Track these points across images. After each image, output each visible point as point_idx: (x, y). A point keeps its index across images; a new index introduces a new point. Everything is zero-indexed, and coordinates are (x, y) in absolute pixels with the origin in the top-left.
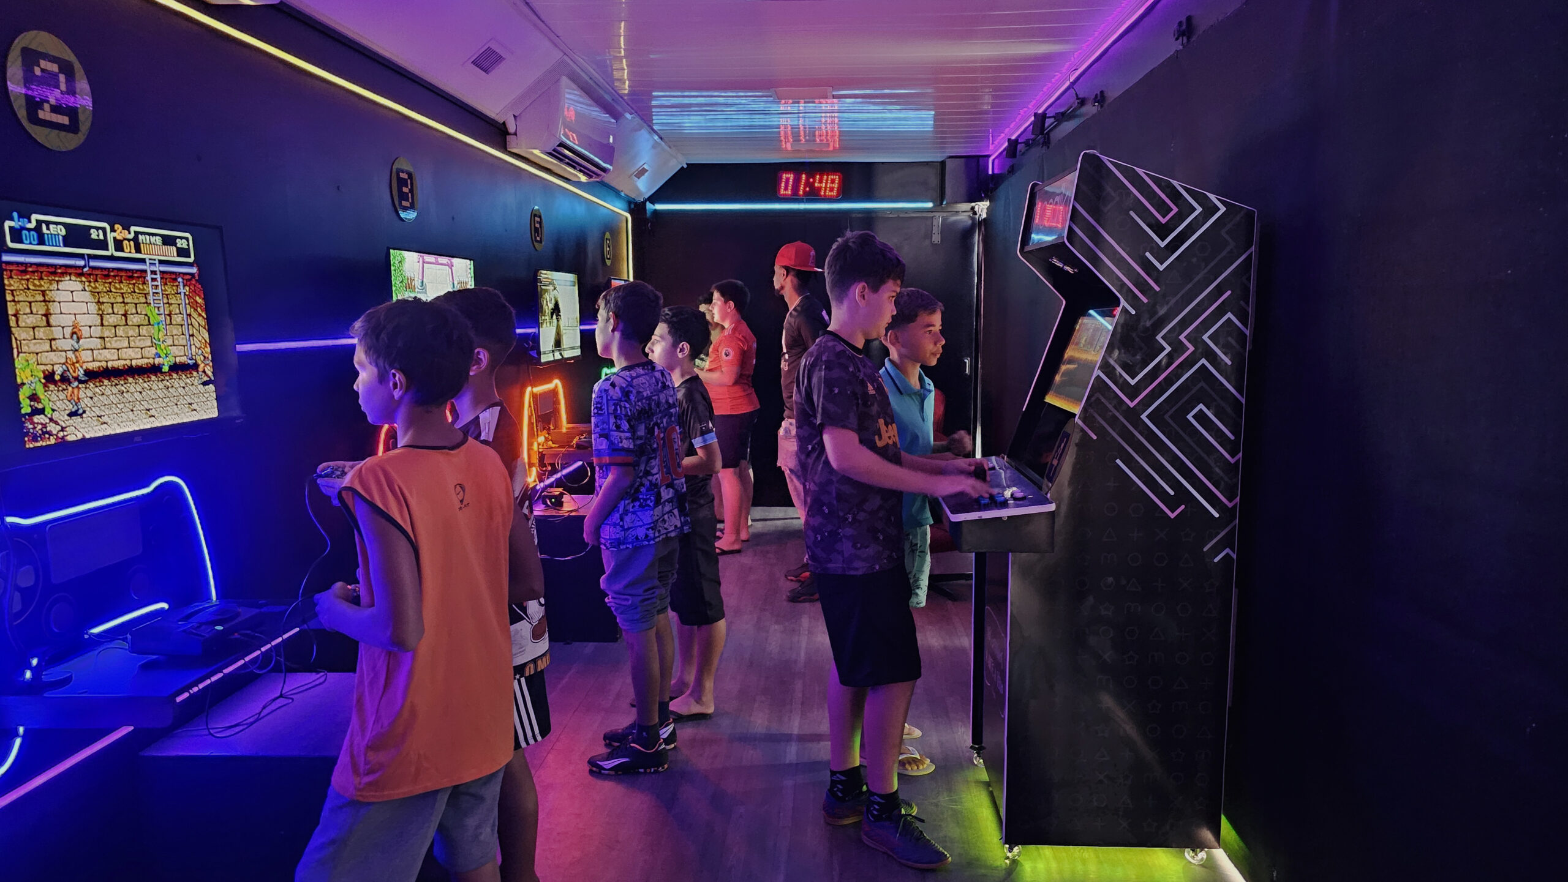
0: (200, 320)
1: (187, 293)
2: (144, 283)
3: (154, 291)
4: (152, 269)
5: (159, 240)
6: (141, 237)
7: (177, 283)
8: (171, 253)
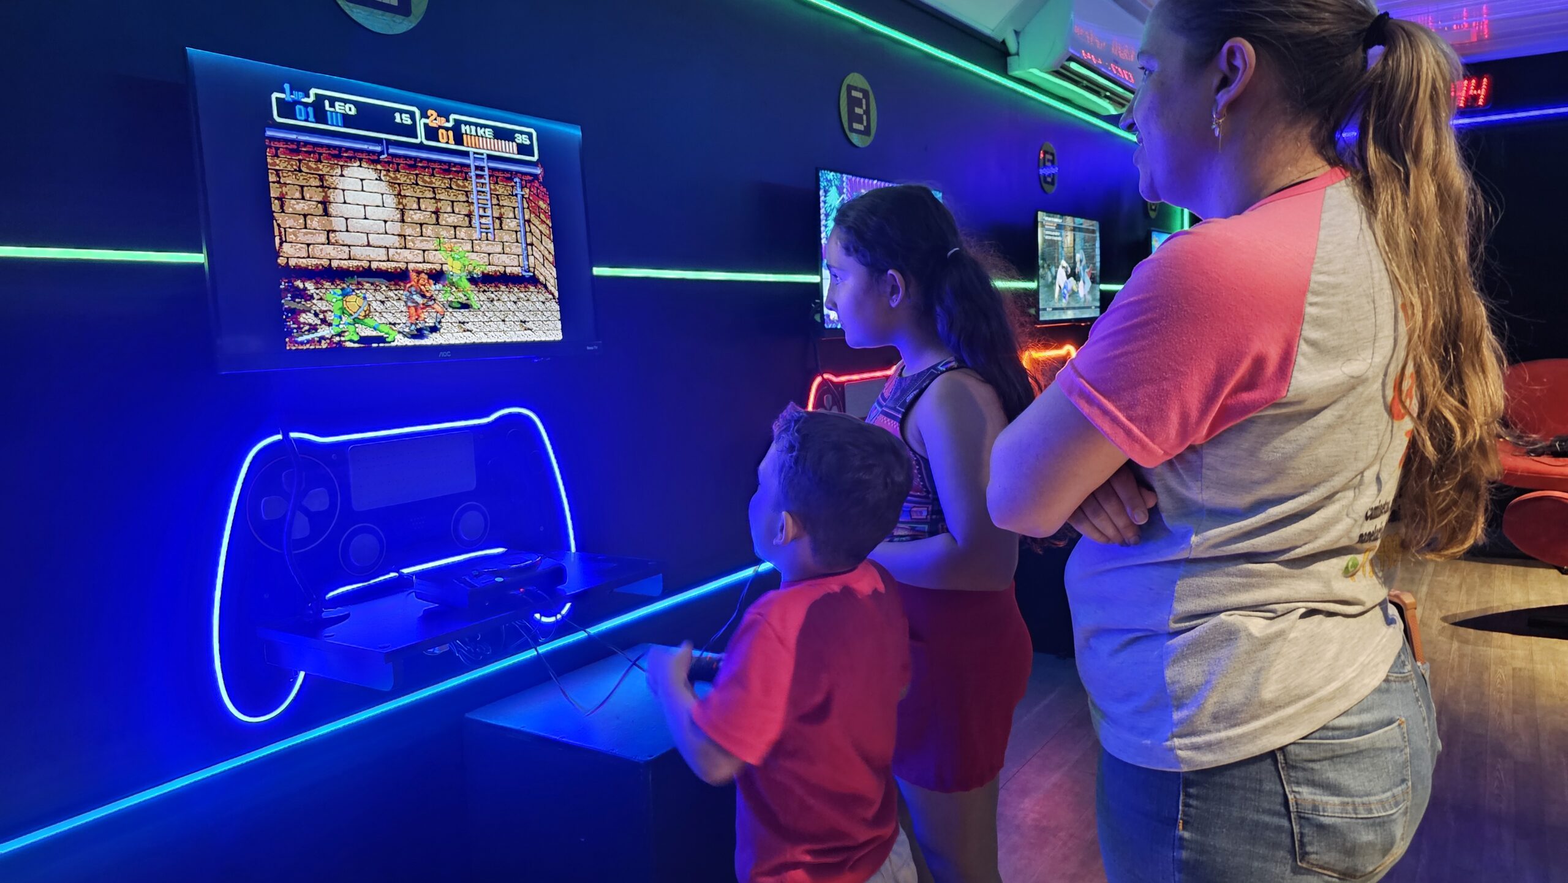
0: (543, 228)
1: (527, 196)
2: (466, 179)
3: (479, 189)
4: (476, 164)
5: (489, 133)
6: (463, 128)
7: (513, 184)
8: (508, 149)
